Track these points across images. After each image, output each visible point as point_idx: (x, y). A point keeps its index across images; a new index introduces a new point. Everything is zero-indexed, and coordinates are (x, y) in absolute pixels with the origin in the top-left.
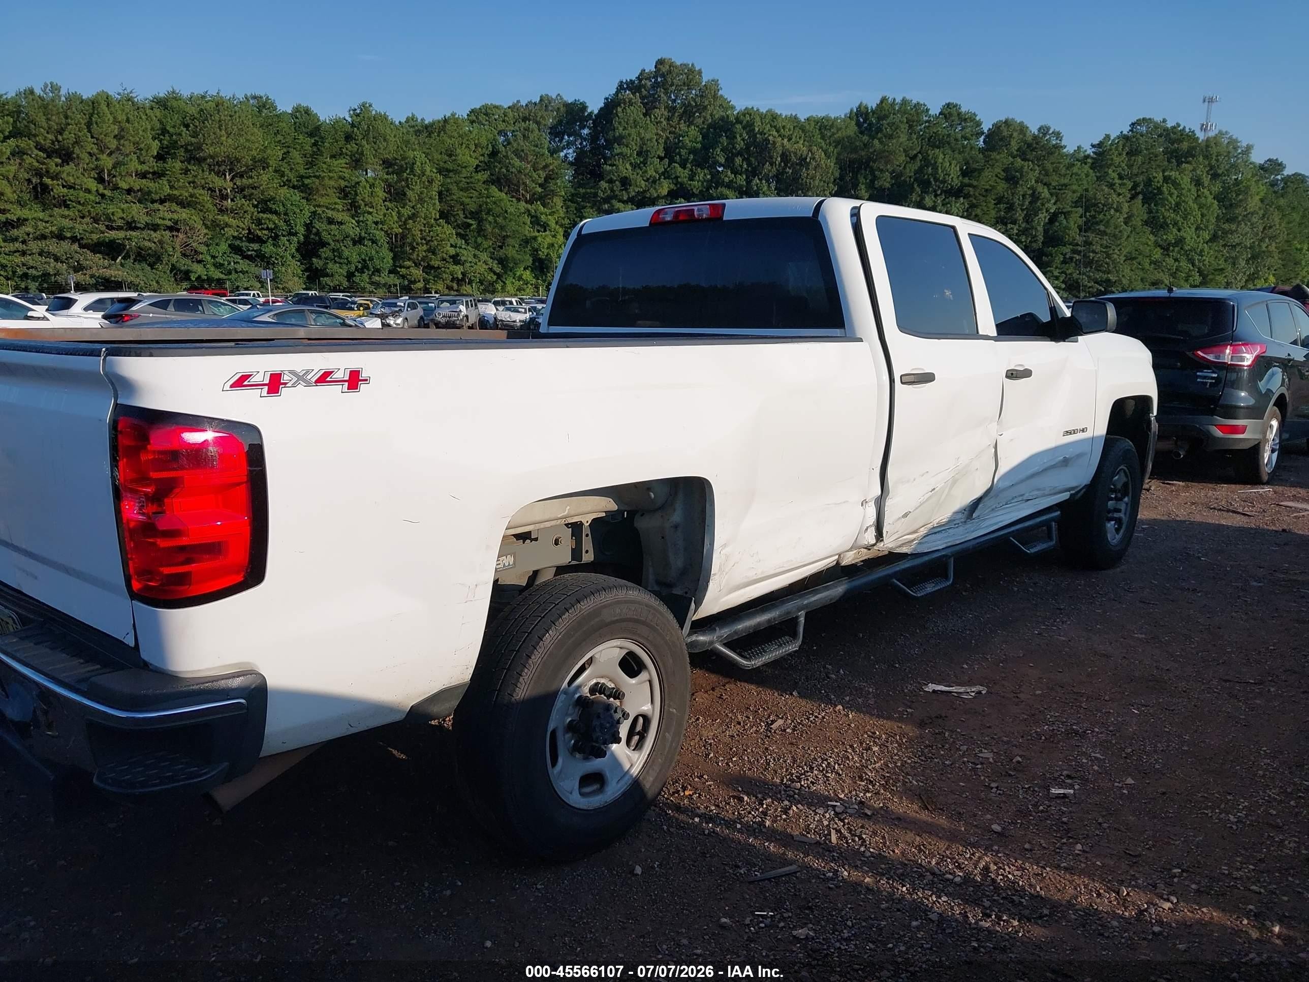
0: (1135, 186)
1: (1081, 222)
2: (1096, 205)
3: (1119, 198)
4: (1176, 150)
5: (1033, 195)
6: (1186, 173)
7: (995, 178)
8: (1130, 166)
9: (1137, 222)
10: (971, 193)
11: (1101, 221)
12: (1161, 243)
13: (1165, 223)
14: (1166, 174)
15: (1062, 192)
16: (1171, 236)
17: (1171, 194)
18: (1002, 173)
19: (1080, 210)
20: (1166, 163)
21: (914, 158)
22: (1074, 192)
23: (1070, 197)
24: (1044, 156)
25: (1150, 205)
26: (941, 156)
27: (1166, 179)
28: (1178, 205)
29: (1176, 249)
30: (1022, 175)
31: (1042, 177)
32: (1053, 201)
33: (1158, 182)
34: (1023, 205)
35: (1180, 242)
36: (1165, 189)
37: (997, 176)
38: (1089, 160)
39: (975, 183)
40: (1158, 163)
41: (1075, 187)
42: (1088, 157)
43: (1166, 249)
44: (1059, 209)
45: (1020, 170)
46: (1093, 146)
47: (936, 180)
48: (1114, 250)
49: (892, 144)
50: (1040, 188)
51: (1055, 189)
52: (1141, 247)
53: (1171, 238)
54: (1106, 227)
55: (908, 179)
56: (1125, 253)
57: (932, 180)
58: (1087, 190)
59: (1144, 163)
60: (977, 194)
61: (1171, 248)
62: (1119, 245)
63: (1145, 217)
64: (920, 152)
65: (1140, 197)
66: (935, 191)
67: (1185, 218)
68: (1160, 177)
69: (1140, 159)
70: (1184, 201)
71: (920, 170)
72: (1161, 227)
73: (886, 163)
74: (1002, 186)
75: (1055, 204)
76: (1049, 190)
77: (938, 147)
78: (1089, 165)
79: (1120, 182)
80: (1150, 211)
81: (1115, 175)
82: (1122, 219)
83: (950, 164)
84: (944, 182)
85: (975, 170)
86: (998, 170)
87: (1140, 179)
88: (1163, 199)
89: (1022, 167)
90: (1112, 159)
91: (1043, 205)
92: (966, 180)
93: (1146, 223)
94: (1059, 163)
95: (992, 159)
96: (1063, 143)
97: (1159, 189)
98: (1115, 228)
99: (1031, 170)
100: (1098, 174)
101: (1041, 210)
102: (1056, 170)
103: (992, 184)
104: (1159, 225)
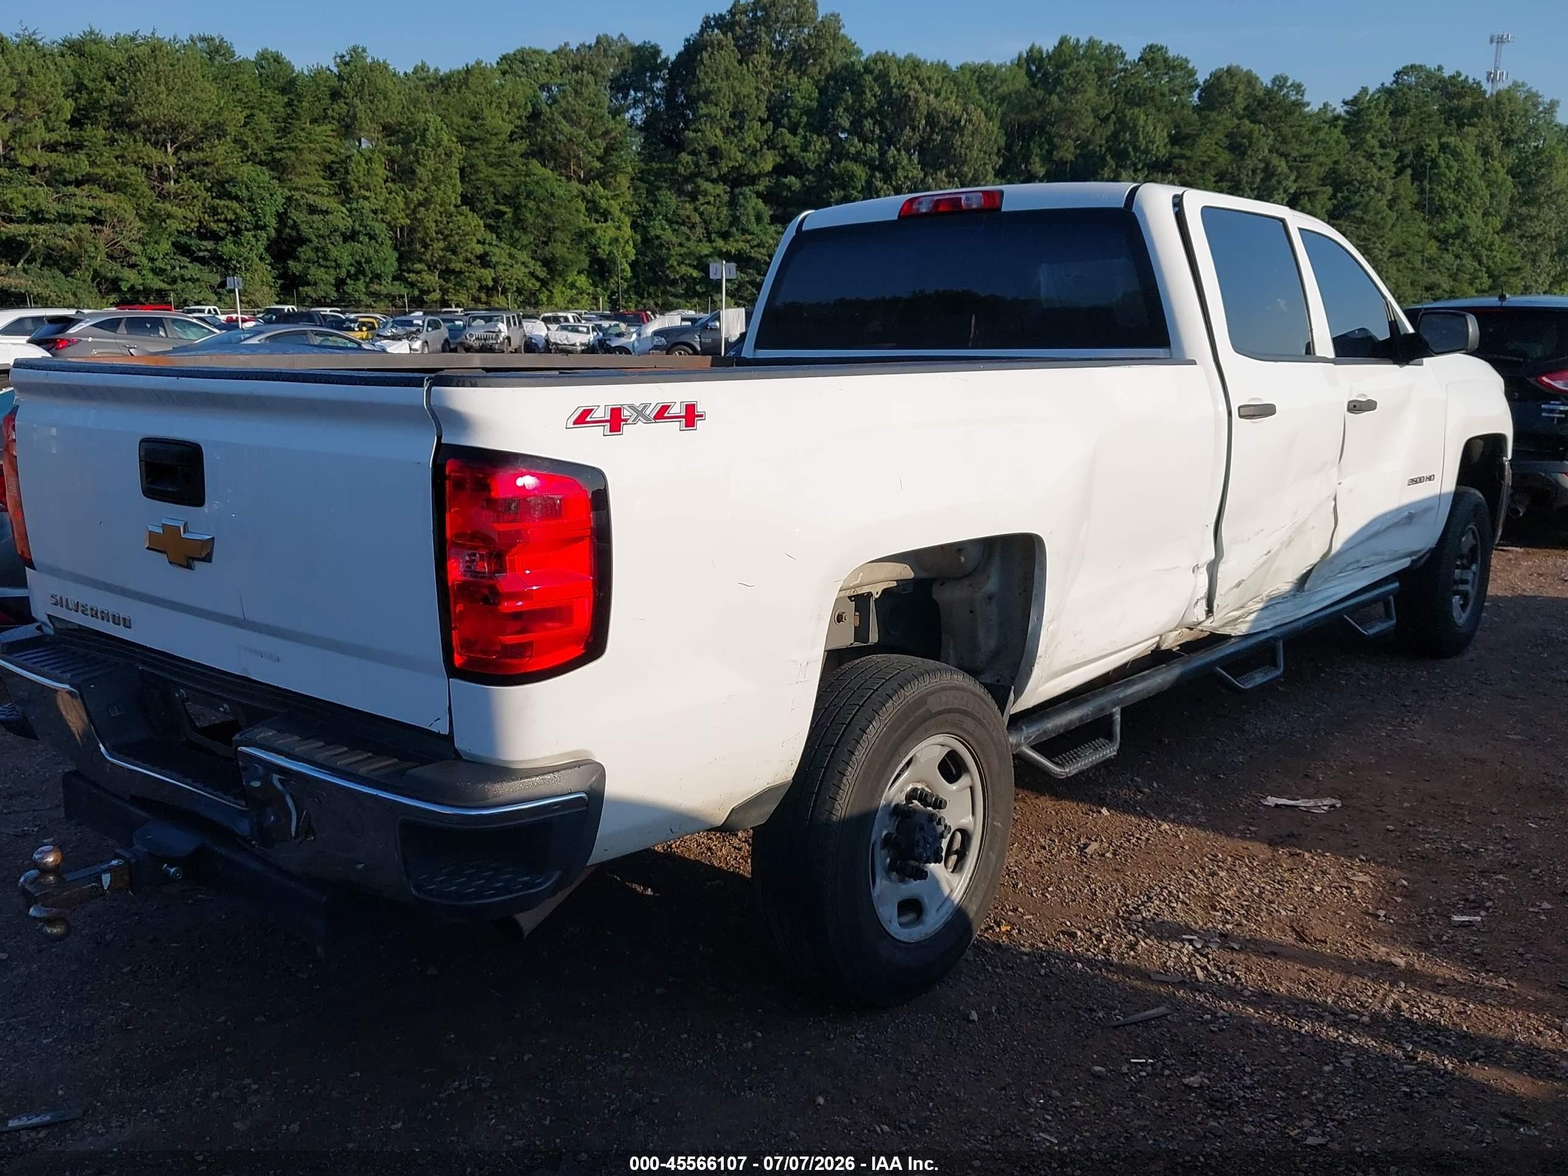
0: (1402, 157)
1: (1329, 205)
2: (1349, 183)
3: (1381, 173)
4: (1457, 109)
5: (1265, 170)
6: (1470, 138)
7: (1214, 147)
8: (1395, 130)
9: (1405, 205)
10: (1184, 167)
11: (1358, 204)
12: (1437, 234)
13: (1442, 206)
14: (1443, 140)
15: (1305, 165)
16: (1451, 224)
17: (1449, 168)
18: (1225, 140)
19: (1329, 190)
20: (1442, 126)
21: (1105, 120)
22: (1321, 165)
23: (1315, 171)
24: (1280, 117)
25: (1421, 182)
26: (1143, 117)
27: (1443, 147)
28: (1459, 182)
29: (1457, 242)
30: (1250, 143)
31: (1278, 145)
32: (1292, 178)
33: (1432, 151)
34: (1252, 183)
35: (1462, 232)
36: (1441, 161)
37: (1217, 144)
38: (1340, 122)
39: (1189, 153)
40: (1431, 125)
41: (1321, 159)
42: (1337, 118)
43: (1443, 241)
44: (1301, 188)
45: (1249, 136)
46: (1345, 103)
47: (1136, 149)
48: (1374, 243)
49: (1077, 101)
50: (1275, 160)
51: (1295, 160)
52: (1410, 239)
53: (1450, 227)
54: (1364, 213)
55: (1098, 149)
56: (1389, 247)
57: (1130, 149)
58: (1336, 162)
59: (1412, 126)
60: (1191, 168)
61: (1451, 241)
62: (1382, 237)
63: (1416, 198)
64: (1113, 112)
65: (1409, 171)
66: (1135, 165)
67: (1469, 200)
68: (1435, 144)
69: (1407, 120)
70: (1467, 177)
71: (1115, 136)
72: (1437, 212)
73: (1069, 127)
74: (1224, 158)
75: (1295, 181)
76: (1287, 162)
77: (1138, 105)
78: (1339, 129)
79: (1382, 151)
80: (1422, 191)
81: (1375, 142)
82: (1385, 202)
83: (1155, 128)
84: (1147, 151)
85: (1187, 136)
86: (1219, 135)
87: (1409, 147)
88: (1439, 175)
89: (1251, 132)
90: (1371, 121)
91: (1279, 182)
92: (1177, 150)
93: (1418, 206)
94: (1300, 126)
95: (1211, 122)
96: (1306, 99)
97: (1433, 161)
98: (1377, 213)
99: (1264, 135)
100: (1352, 141)
101: (1277, 189)
102: (1296, 136)
103: (1212, 154)
104: (1434, 210)
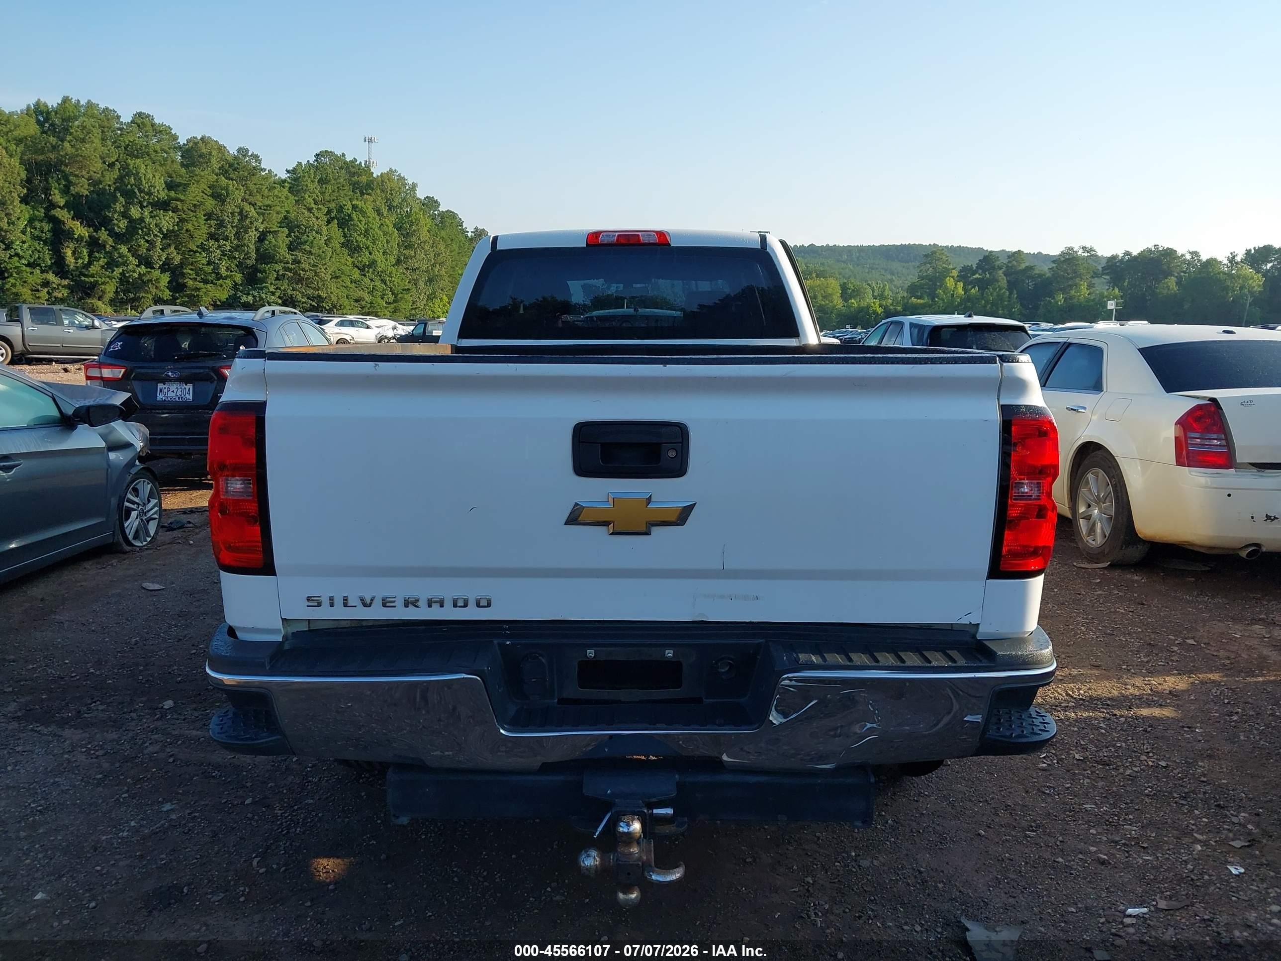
0: (329, 212)
1: (287, 241)
2: (298, 227)
3: (318, 220)
4: (358, 183)
5: (241, 213)
6: (369, 203)
7: (202, 194)
8: (323, 193)
9: (336, 244)
10: (180, 207)
11: (306, 242)
12: (358, 264)
13: (358, 246)
14: (353, 203)
15: (268, 212)
16: (365, 259)
17: (360, 221)
18: (208, 190)
19: (286, 230)
20: (351, 193)
21: (111, 165)
22: (278, 213)
23: (276, 218)
24: (247, 177)
25: (343, 229)
26: (143, 166)
27: (354, 207)
28: (367, 231)
29: (371, 270)
30: (228, 193)
31: (247, 197)
32: (260, 221)
33: (348, 209)
34: (233, 222)
35: (373, 264)
36: (354, 216)
37: (203, 192)
38: (286, 184)
39: (182, 197)
40: (345, 191)
41: (278, 208)
42: (284, 181)
43: (362, 269)
44: (267, 227)
45: (226, 188)
46: (288, 171)
47: (141, 191)
48: (321, 269)
49: (87, 149)
50: (247, 207)
51: (260, 209)
52: (342, 267)
53: (366, 261)
54: (311, 248)
55: (107, 188)
56: (330, 272)
57: (136, 190)
58: (288, 212)
59: (333, 191)
60: (185, 208)
61: (366, 269)
62: (325, 264)
63: (342, 240)
64: (117, 160)
65: (336, 221)
66: (140, 203)
67: (374, 243)
68: (349, 206)
69: (330, 187)
70: (371, 228)
71: (121, 178)
72: (355, 249)
73: (81, 168)
74: (210, 203)
75: (262, 223)
76: (255, 209)
77: (137, 157)
78: (287, 189)
79: (316, 207)
80: (345, 236)
81: (310, 200)
82: (323, 241)
83: (154, 176)
84: (150, 194)
85: (179, 185)
86: (204, 186)
87: (333, 205)
88: (354, 225)
89: (228, 185)
90: (307, 186)
91: (251, 223)
92: (172, 194)
93: (343, 245)
94: (262, 185)
95: (197, 175)
96: (263, 166)
97: (349, 216)
98: (320, 249)
99: (237, 189)
100: (296, 198)
101: (251, 228)
102: (259, 191)
103: (200, 200)
104: (352, 248)
